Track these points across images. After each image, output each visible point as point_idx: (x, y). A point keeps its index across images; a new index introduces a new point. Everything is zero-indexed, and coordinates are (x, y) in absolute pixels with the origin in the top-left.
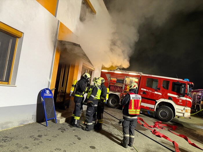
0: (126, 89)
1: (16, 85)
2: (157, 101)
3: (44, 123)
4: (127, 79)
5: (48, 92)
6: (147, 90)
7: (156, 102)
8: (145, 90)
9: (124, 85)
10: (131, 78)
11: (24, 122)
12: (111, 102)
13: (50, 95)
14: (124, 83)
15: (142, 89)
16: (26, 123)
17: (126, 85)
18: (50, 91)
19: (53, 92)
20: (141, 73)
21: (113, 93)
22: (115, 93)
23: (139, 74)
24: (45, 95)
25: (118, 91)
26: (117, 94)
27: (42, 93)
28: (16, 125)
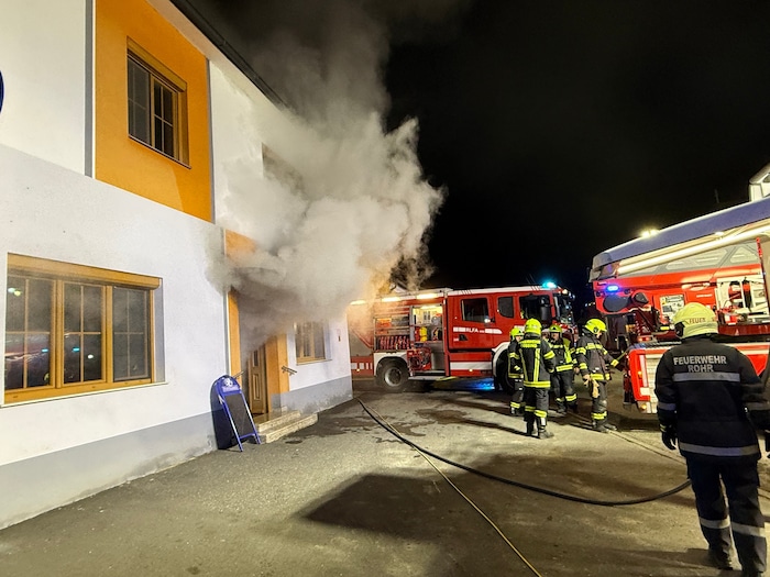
0: (418, 337)
1: (167, 381)
2: (494, 350)
3: (236, 448)
4: (415, 312)
5: (228, 381)
6: (468, 330)
7: (494, 354)
8: (463, 330)
9: (412, 329)
10: (424, 307)
11: (195, 451)
12: (390, 380)
13: (235, 388)
14: (412, 323)
15: (456, 329)
16: (198, 454)
17: (417, 328)
18: (234, 380)
19: (240, 381)
20: (446, 290)
21: (389, 355)
22: (394, 355)
23: (441, 295)
24: (225, 389)
25: (402, 348)
26: (399, 354)
27: (218, 387)
28: (181, 459)
